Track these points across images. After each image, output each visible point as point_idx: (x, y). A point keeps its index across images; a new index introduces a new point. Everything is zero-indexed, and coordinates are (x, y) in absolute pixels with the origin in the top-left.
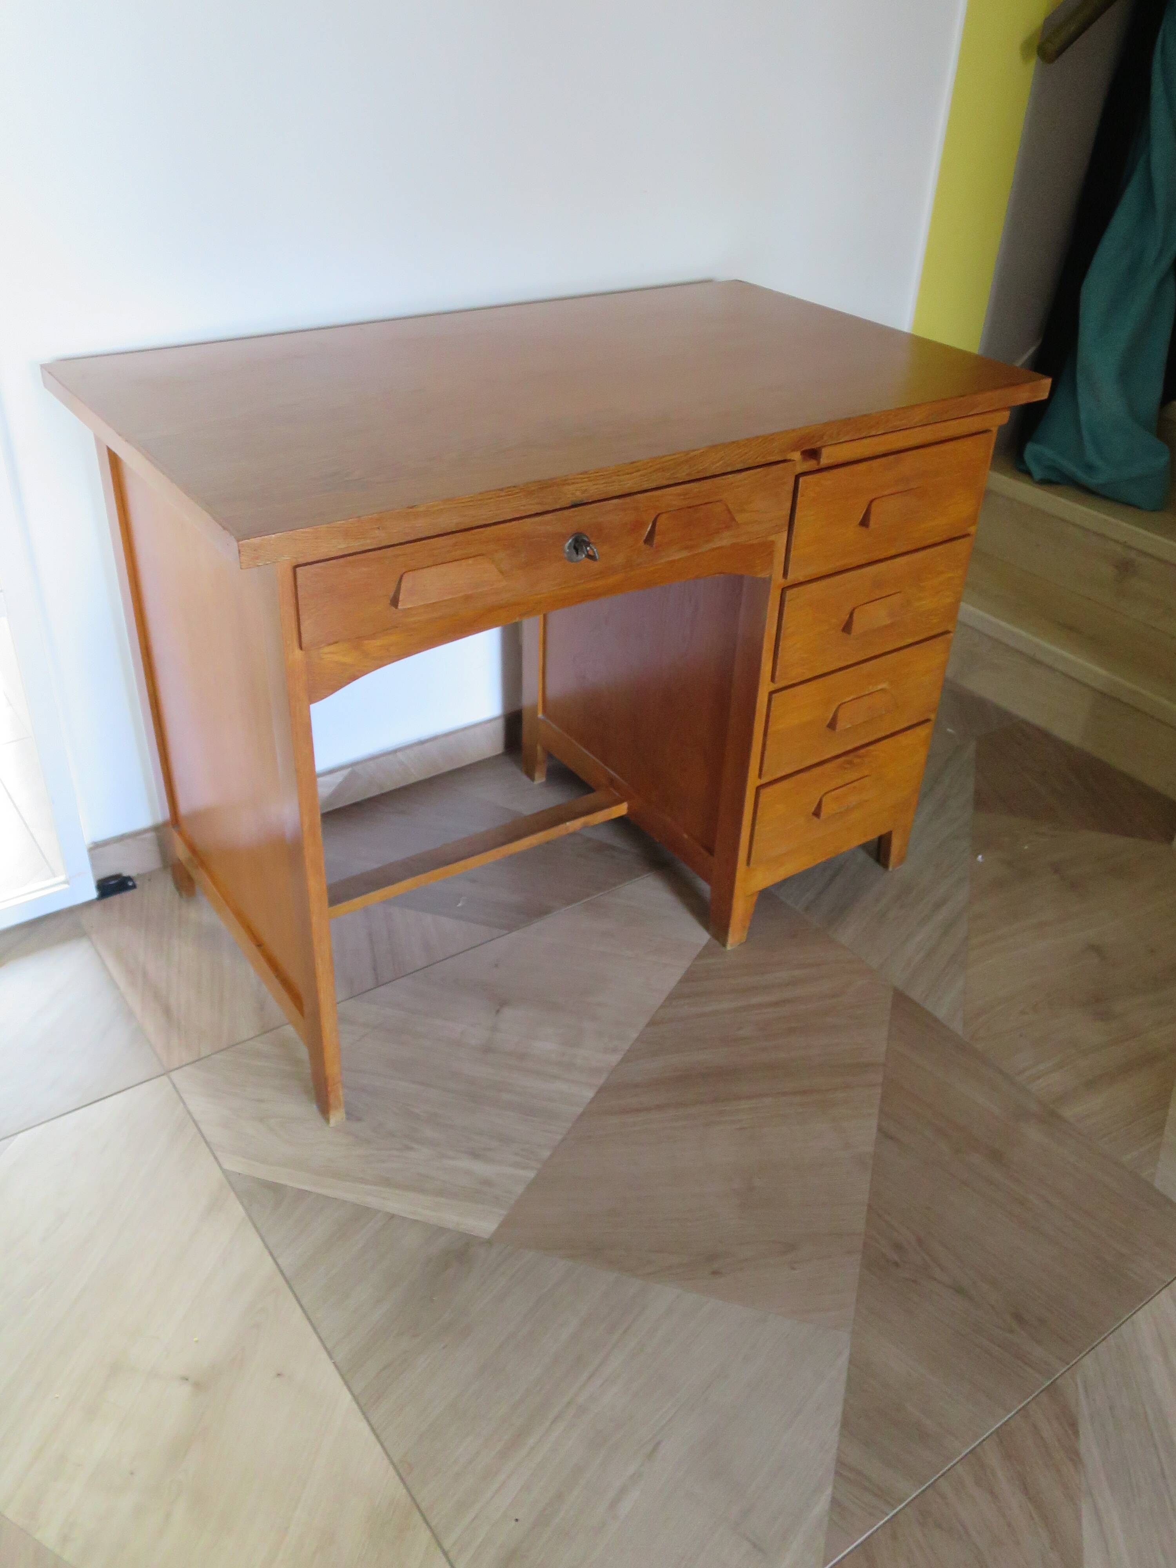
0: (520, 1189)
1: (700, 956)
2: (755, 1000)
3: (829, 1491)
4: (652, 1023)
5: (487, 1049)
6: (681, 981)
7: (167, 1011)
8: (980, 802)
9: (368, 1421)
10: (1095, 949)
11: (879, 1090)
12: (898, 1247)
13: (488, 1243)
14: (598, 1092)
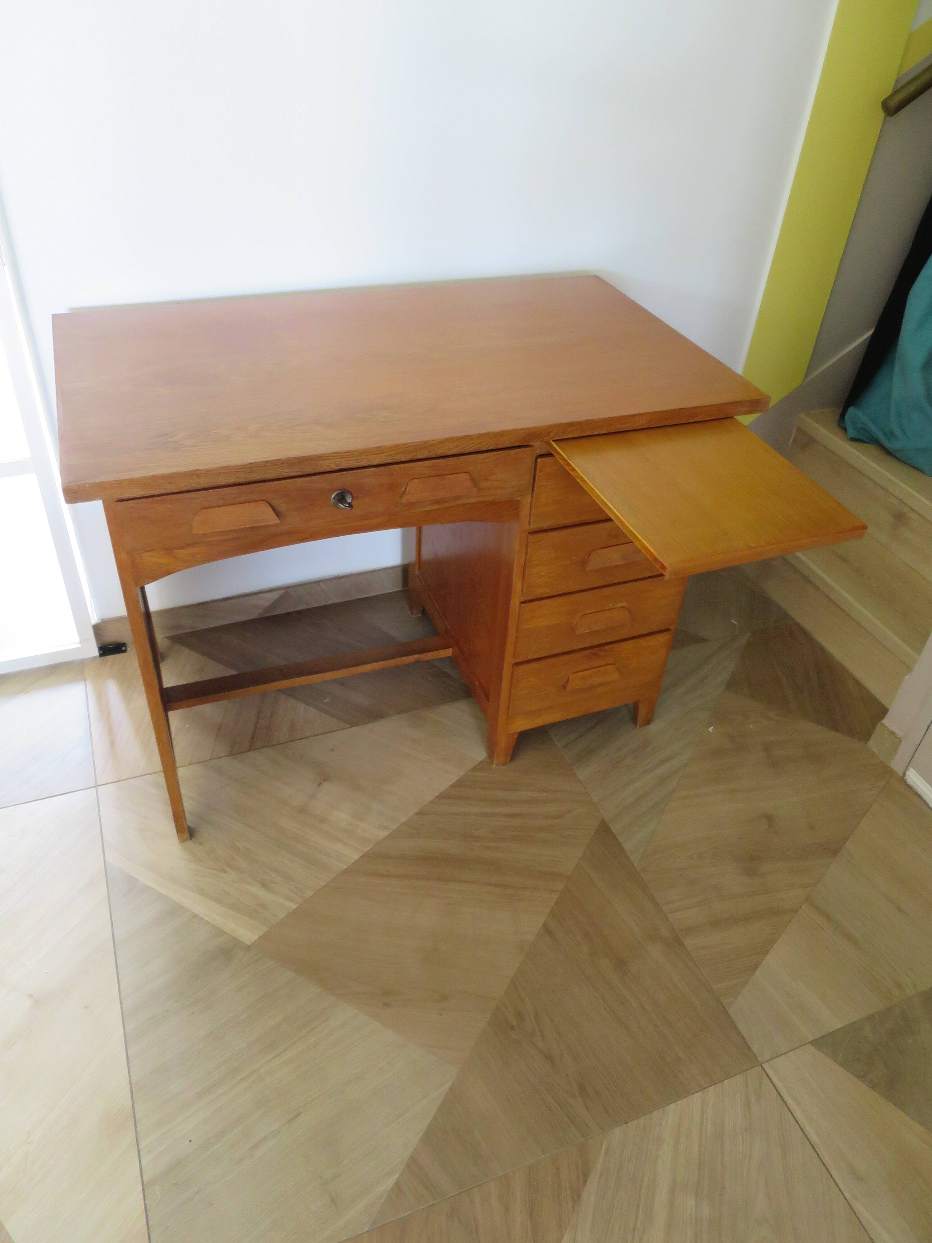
0: (282, 915)
1: (474, 769)
2: (498, 810)
3: (396, 1176)
4: (419, 814)
5: (302, 810)
6: (453, 786)
7: (112, 744)
8: (732, 685)
9: (127, 1051)
10: (769, 818)
11: (556, 896)
12: (519, 1015)
13: (248, 948)
14: (362, 857)
